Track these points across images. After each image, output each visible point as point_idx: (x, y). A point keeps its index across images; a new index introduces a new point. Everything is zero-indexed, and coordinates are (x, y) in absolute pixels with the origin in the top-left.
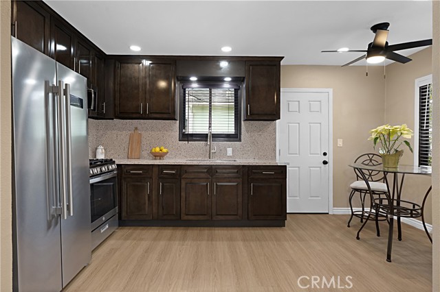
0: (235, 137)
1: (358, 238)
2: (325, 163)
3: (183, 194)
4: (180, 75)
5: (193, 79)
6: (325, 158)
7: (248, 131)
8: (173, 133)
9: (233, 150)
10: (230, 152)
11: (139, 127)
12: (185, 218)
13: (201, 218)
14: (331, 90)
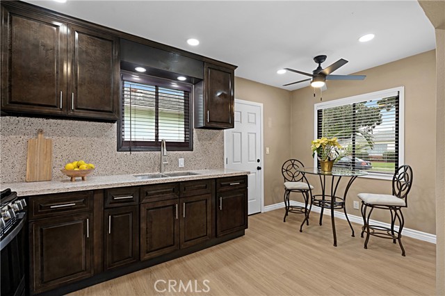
0: (186, 146)
1: (301, 231)
2: (259, 168)
3: (143, 225)
4: (125, 61)
5: (141, 70)
6: (259, 165)
7: (199, 140)
8: (108, 140)
9: (185, 161)
10: (181, 162)
11: (46, 129)
12: (147, 257)
13: (167, 250)
14: (262, 105)
